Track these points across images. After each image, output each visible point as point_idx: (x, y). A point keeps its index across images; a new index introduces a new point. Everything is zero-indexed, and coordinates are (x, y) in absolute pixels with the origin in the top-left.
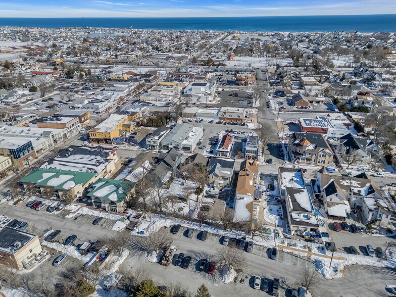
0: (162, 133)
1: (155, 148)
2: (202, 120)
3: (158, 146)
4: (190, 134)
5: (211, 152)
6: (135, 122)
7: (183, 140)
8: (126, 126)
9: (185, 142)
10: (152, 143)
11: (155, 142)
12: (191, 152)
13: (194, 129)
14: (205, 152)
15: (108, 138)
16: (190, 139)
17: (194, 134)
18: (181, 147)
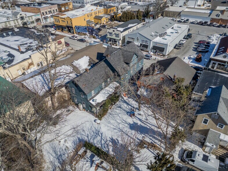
0: (130, 26)
1: (117, 43)
2: (187, 20)
3: (120, 42)
4: (169, 31)
5: (198, 60)
6: (109, 16)
7: (156, 36)
8: (98, 18)
9: (158, 39)
10: (114, 37)
11: (117, 35)
12: (164, 56)
13: (176, 25)
14: (186, 58)
15: (70, 25)
16: (166, 37)
17: (174, 31)
18: (151, 46)
